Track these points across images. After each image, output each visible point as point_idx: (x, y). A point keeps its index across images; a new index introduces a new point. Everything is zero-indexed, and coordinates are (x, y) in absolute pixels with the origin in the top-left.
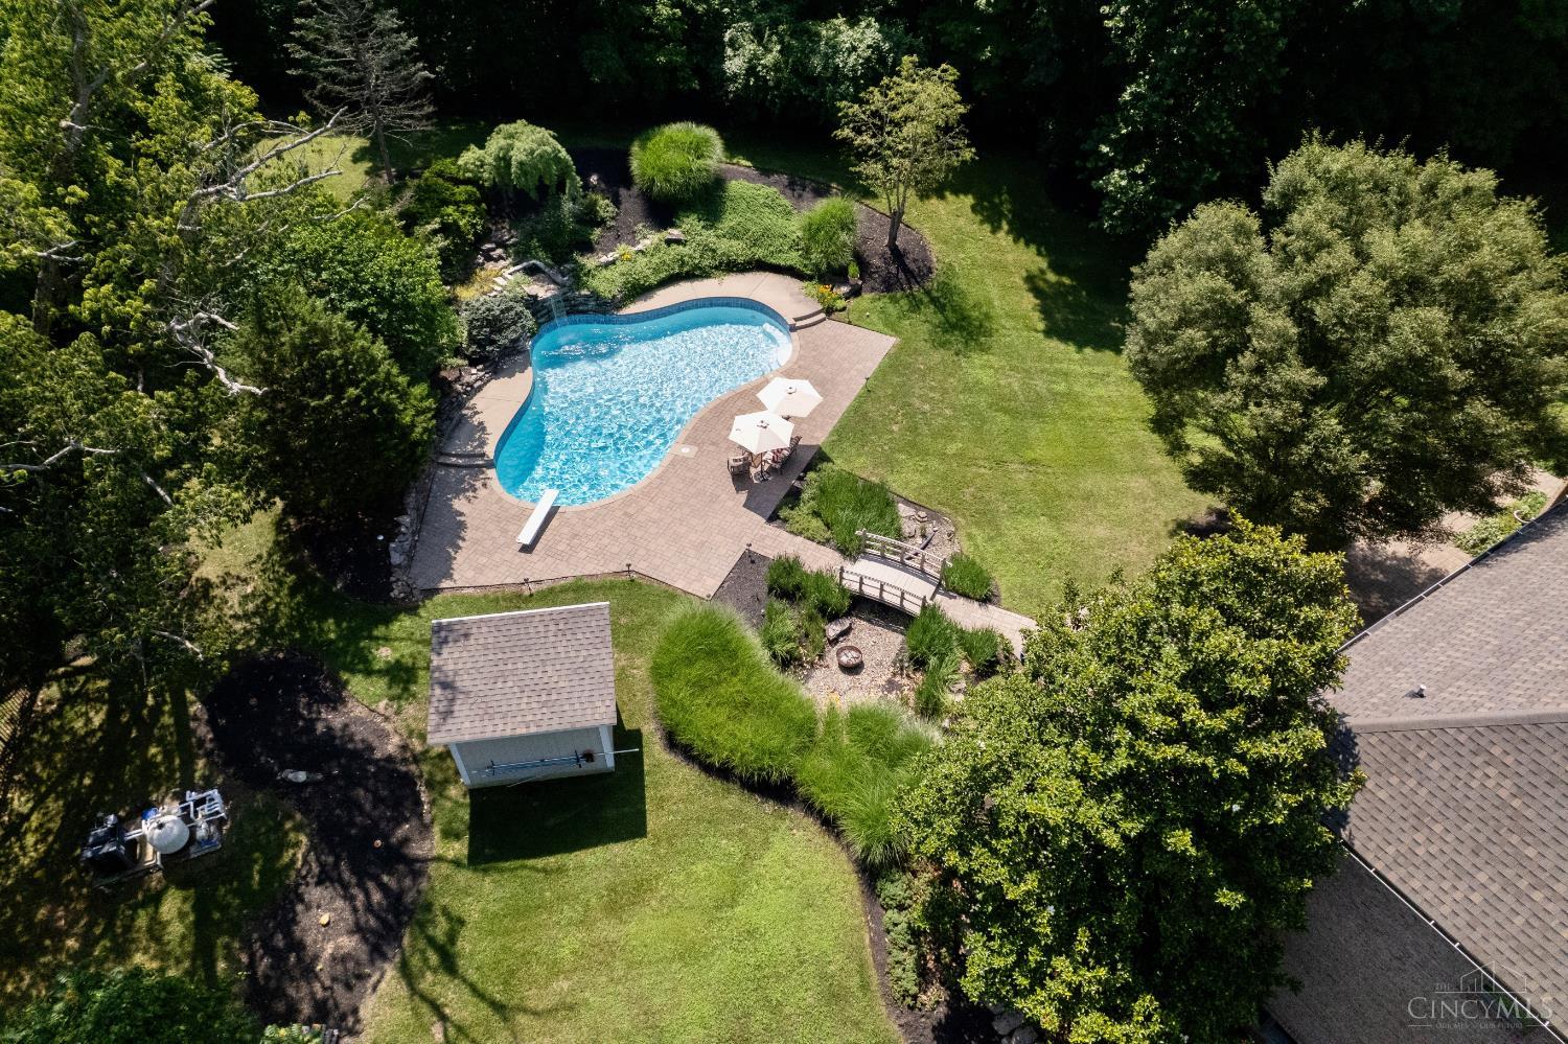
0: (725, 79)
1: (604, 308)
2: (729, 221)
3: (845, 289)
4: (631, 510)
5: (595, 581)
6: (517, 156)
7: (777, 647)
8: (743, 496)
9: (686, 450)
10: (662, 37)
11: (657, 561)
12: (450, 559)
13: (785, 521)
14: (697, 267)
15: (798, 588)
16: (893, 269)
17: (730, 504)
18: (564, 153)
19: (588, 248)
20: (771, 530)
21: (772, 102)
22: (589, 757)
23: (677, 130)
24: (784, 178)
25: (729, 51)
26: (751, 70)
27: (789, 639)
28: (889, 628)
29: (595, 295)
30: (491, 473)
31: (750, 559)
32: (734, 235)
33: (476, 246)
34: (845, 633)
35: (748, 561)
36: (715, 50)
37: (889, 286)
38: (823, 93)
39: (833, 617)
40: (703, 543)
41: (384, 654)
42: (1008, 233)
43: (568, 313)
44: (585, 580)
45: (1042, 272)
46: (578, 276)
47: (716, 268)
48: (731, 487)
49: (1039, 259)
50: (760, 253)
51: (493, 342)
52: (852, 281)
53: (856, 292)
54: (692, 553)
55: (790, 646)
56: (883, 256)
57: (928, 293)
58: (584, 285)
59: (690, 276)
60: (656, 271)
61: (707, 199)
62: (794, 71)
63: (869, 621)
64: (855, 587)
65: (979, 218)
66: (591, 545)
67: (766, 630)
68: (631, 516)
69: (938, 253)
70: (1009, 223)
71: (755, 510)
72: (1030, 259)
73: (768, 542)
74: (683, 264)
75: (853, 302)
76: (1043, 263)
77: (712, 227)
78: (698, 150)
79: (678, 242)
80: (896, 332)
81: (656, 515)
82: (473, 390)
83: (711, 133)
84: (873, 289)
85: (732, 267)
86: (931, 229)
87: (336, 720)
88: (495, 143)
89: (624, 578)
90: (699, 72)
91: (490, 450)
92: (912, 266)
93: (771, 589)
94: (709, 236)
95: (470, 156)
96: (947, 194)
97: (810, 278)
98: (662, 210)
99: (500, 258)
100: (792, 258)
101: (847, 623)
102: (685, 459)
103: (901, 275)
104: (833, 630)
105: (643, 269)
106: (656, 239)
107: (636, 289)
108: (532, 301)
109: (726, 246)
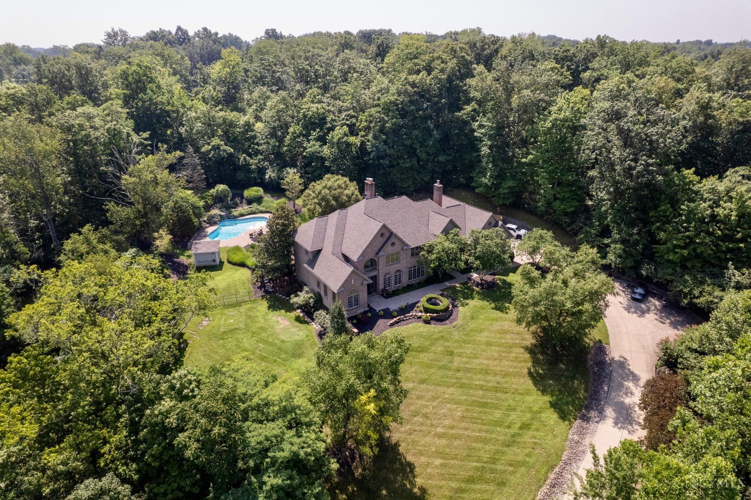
0: (265, 179)
1: (235, 218)
2: (263, 204)
6: (220, 189)
9: (243, 235)
10: (253, 172)
14: (255, 212)
19: (234, 208)
21: (272, 183)
22: (214, 261)
23: (255, 188)
26: (270, 177)
29: (233, 215)
30: (208, 237)
32: (263, 207)
33: (211, 207)
36: (264, 174)
41: (186, 254)
43: (228, 219)
46: (230, 213)
47: (259, 212)
50: (267, 210)
59: (253, 214)
60: (246, 212)
61: (259, 200)
62: (277, 177)
74: (252, 211)
77: (259, 205)
78: (257, 191)
79: (252, 208)
82: (206, 227)
83: (261, 189)
85: (262, 212)
87: (178, 260)
88: (216, 188)
90: (260, 178)
91: (208, 234)
94: (258, 207)
95: (212, 191)
98: (250, 202)
99: (216, 209)
105: (243, 211)
106: (247, 207)
107: (242, 215)
108: (220, 215)
109: (261, 208)
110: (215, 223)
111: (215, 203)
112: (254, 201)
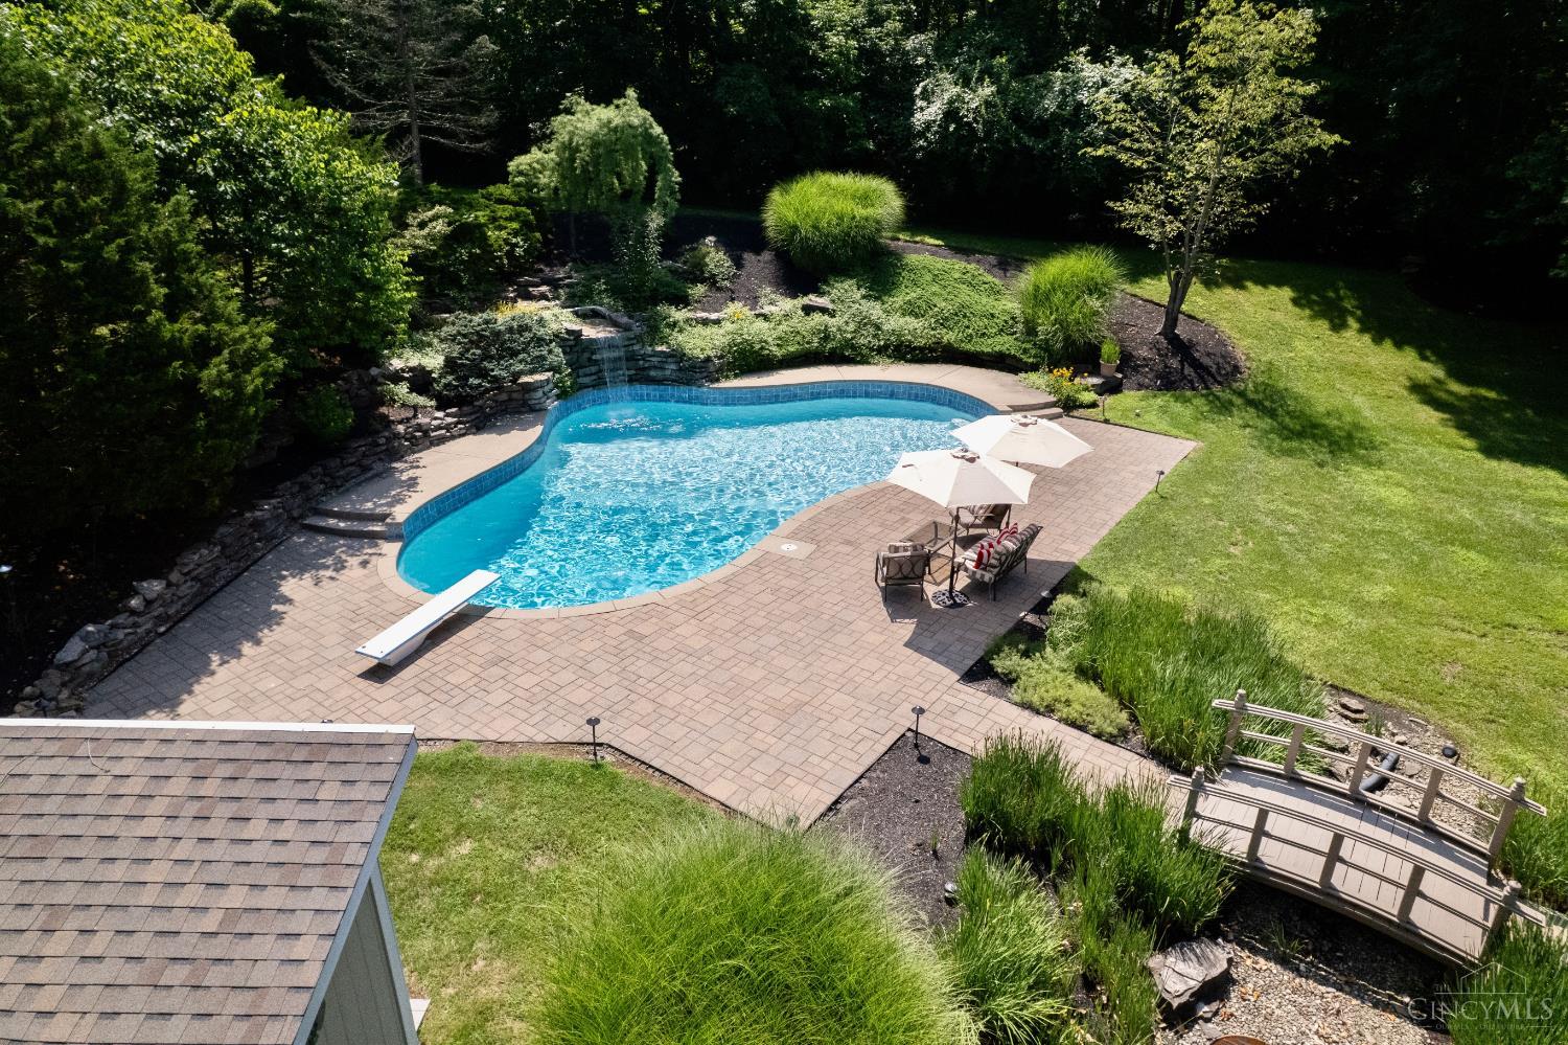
0: (910, 134)
1: (692, 372)
2: (905, 294)
3: (1096, 381)
4: (643, 629)
5: (504, 758)
7: (1004, 1005)
8: (907, 628)
9: (789, 548)
11: (675, 731)
12: (205, 670)
13: (1008, 680)
14: (849, 344)
15: (1055, 830)
16: (1174, 363)
17: (874, 638)
18: (657, 130)
19: (682, 301)
20: (976, 696)
21: (981, 158)
24: (992, 259)
25: (920, 103)
26: (951, 114)
27: (1043, 986)
28: (1360, 994)
29: (678, 355)
30: (391, 549)
31: (914, 749)
32: (911, 310)
33: (509, 277)
34: (1216, 989)
35: (911, 756)
37: (1168, 383)
38: (1057, 143)
39: (1175, 935)
40: (799, 706)
42: (1362, 331)
43: (631, 380)
44: (480, 751)
45: (1438, 381)
46: (654, 330)
47: (881, 351)
48: (881, 612)
49: (1425, 364)
50: (950, 337)
51: (483, 374)
52: (1104, 371)
53: (1111, 388)
54: (769, 723)
55: (1043, 1007)
56: (1154, 345)
57: (1241, 394)
58: (664, 340)
59: (836, 358)
60: (782, 341)
62: (1015, 116)
63: (1284, 961)
64: (1238, 845)
65: (1307, 312)
66: (528, 681)
67: (965, 940)
68: (641, 638)
69: (1243, 347)
70: (1359, 320)
71: (934, 655)
72: (1407, 363)
73: (963, 718)
74: (826, 338)
75: (1110, 400)
76: (1440, 373)
77: (877, 299)
78: (865, 199)
79: (824, 310)
80: (1197, 436)
81: (697, 643)
82: (425, 439)
84: (1140, 387)
85: (904, 352)
86: (1229, 321)
89: (579, 758)
91: (401, 513)
92: (1206, 361)
93: (972, 834)
94: (875, 310)
95: (527, 156)
96: (1249, 284)
97: (1034, 368)
99: (543, 297)
100: (1005, 344)
101: (1219, 956)
102: (783, 560)
103: (1188, 370)
104: (1178, 974)
105: (759, 331)
106: (787, 304)
107: (751, 360)
108: (572, 343)
109: (897, 324)
110: (512, 406)
111: (545, 255)
112: (842, 270)
